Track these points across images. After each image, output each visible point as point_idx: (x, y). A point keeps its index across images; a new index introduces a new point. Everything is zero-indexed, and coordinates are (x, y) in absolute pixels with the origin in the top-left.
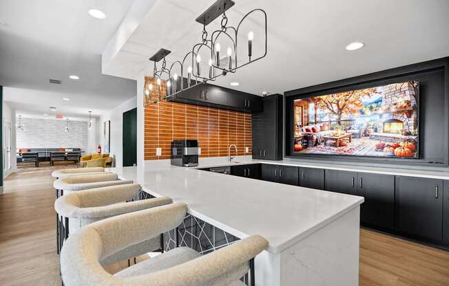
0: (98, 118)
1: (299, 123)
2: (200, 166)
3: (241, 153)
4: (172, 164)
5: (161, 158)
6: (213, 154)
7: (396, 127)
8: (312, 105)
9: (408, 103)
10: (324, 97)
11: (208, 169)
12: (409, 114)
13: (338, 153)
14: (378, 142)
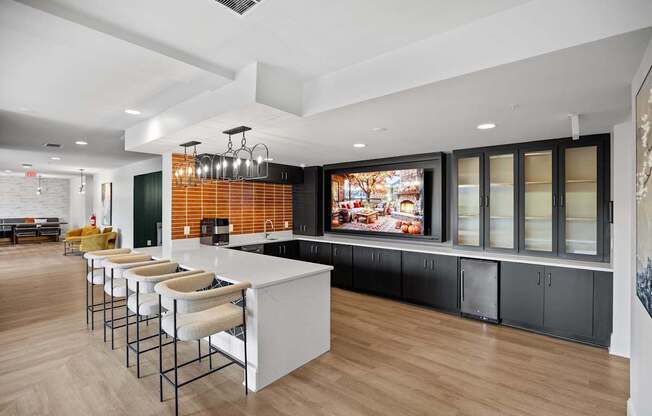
0: (90, 177)
1: (336, 199)
2: (230, 245)
3: (280, 228)
4: (202, 242)
5: (189, 237)
6: (247, 231)
7: (409, 208)
8: (347, 181)
9: (417, 187)
10: (356, 175)
11: (239, 248)
12: (418, 196)
13: (368, 229)
14: (397, 221)
